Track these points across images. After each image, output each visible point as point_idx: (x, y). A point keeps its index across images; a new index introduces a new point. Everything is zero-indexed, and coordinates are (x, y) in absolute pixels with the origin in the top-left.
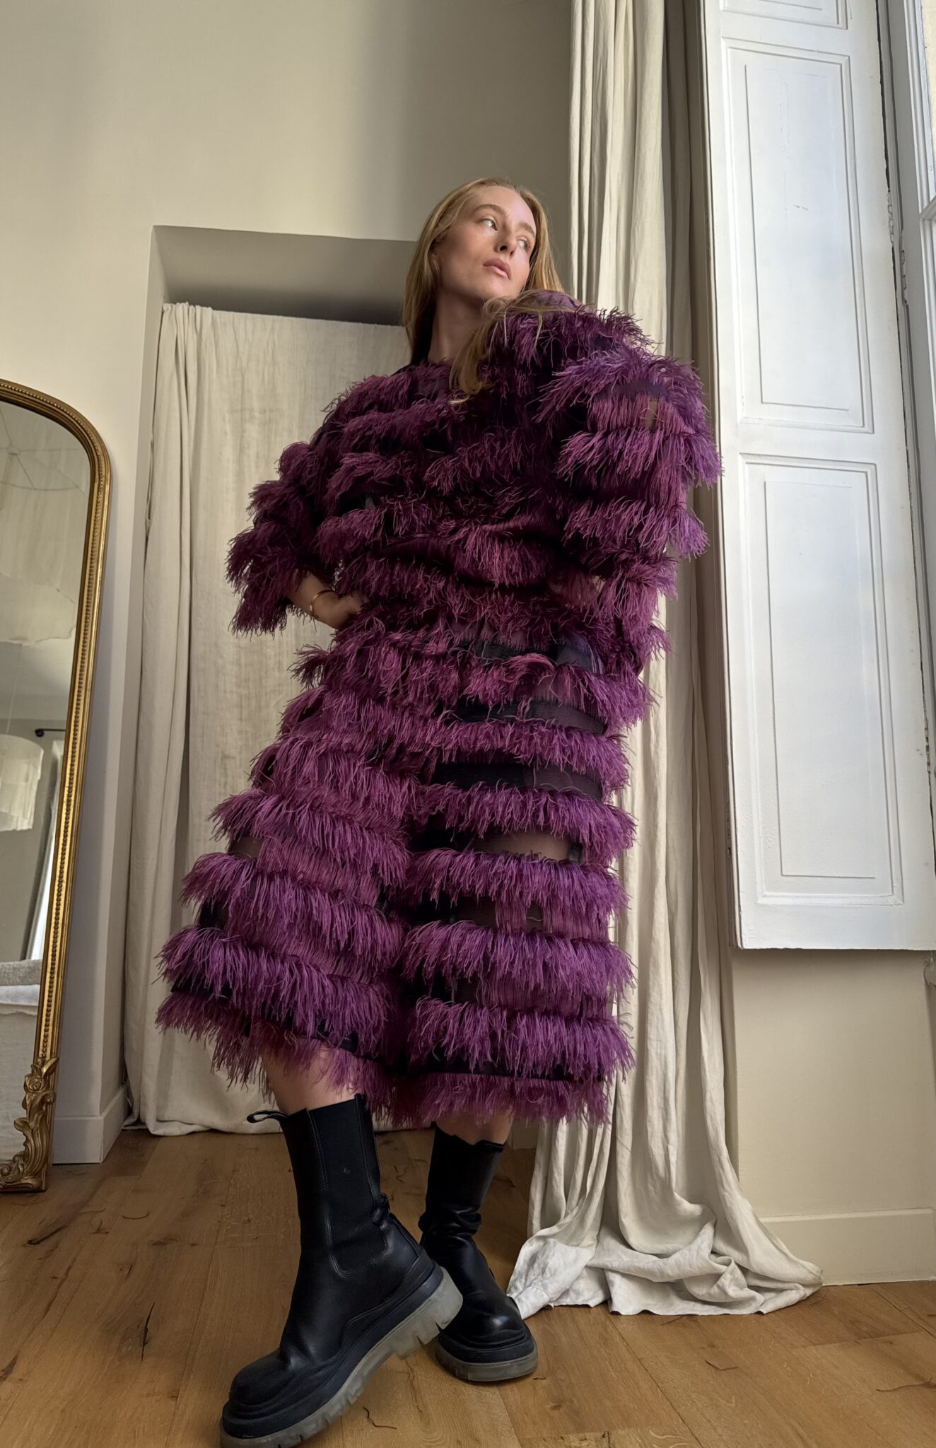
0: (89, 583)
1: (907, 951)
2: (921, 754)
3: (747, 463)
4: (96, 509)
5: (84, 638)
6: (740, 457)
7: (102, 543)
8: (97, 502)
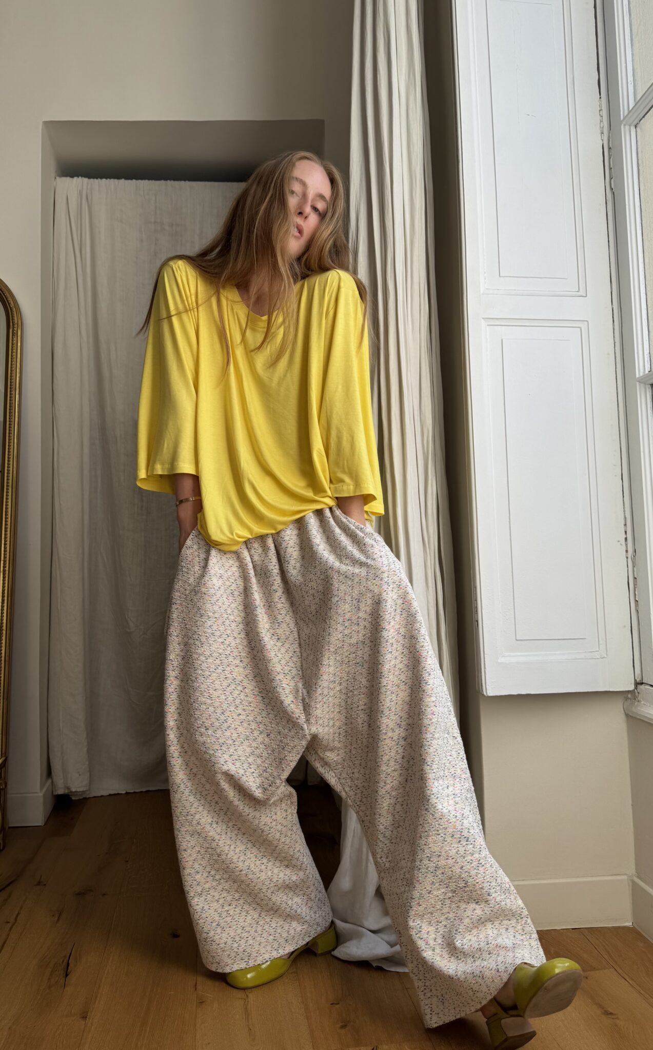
0: (10, 406)
1: (609, 692)
2: (621, 544)
3: (488, 325)
4: (12, 350)
5: (9, 449)
6: (482, 320)
7: (18, 375)
8: (12, 344)
